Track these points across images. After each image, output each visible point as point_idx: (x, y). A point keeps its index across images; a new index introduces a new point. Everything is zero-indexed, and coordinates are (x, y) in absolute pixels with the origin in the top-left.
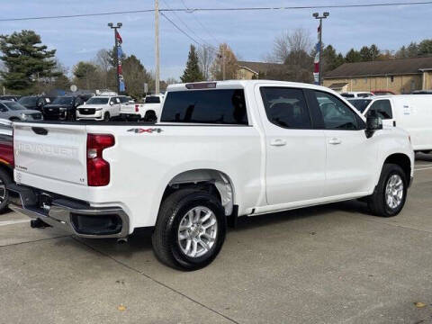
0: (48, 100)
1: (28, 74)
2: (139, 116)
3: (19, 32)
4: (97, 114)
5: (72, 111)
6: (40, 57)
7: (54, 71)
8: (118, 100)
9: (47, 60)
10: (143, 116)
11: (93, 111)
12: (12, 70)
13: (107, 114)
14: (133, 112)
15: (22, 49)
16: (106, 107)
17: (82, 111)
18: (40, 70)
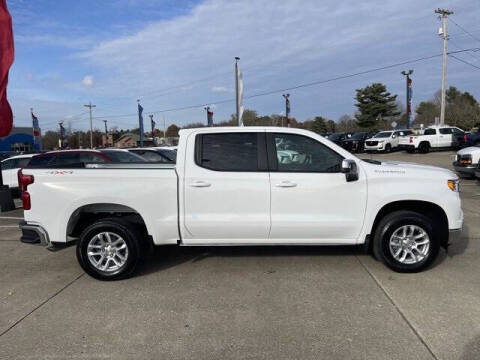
0: (349, 136)
1: (375, 116)
2: (413, 146)
3: (370, 85)
4: (379, 145)
5: (361, 144)
6: (384, 102)
7: (394, 112)
8: (402, 134)
9: (389, 103)
10: (416, 146)
11: (376, 143)
12: (363, 113)
13: (388, 145)
14: (408, 143)
15: (371, 98)
16: (387, 140)
17: (369, 144)
18: (384, 113)
